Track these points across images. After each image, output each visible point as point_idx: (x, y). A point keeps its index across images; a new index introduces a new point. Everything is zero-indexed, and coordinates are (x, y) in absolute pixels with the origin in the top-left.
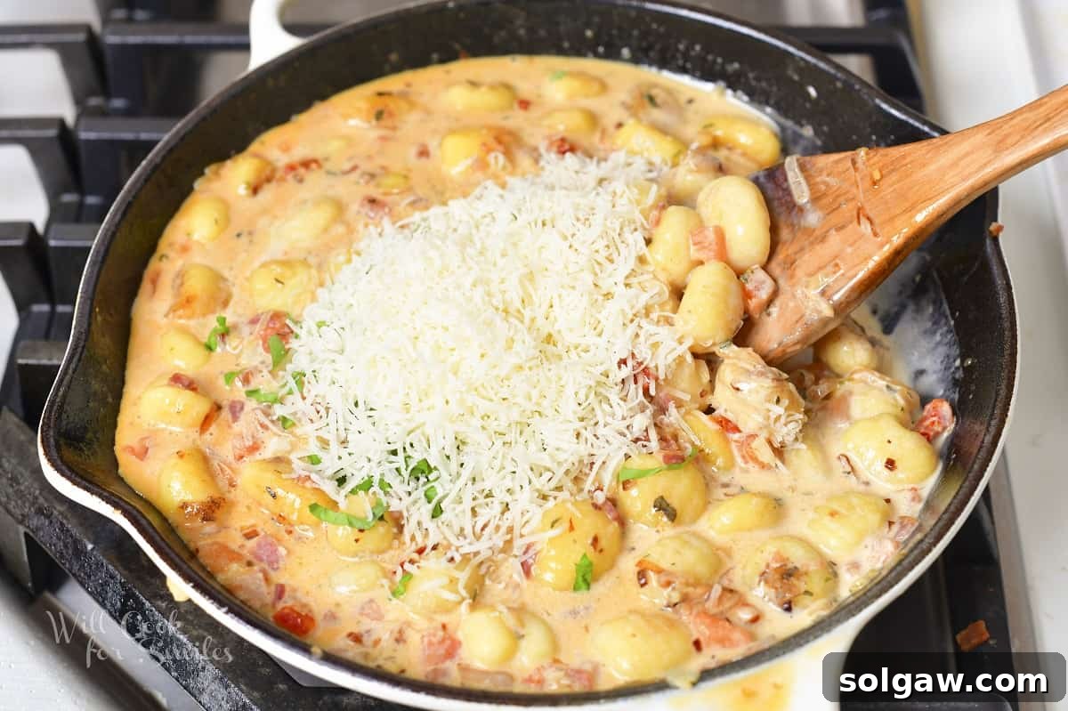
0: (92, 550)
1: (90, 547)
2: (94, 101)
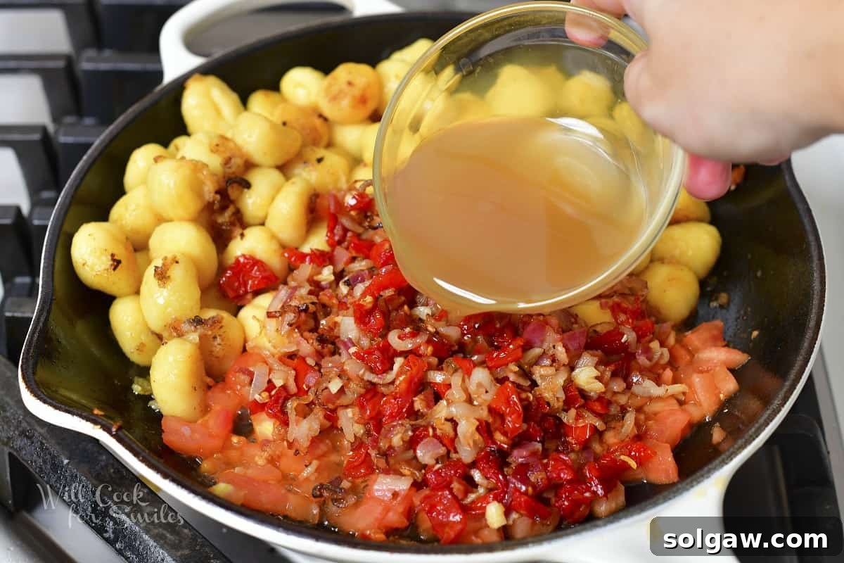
0: (68, 464)
1: (66, 461)
2: (69, 119)
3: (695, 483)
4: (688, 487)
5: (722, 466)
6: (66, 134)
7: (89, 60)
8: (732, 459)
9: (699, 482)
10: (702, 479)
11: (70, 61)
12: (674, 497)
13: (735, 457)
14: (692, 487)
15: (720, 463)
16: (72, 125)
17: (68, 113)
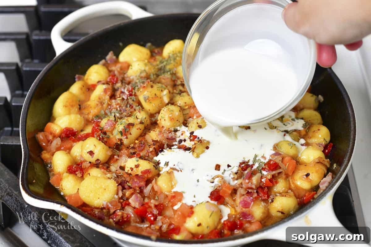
0: (27, 207)
2: (27, 60)
3: (320, 199)
4: (318, 201)
5: (330, 191)
6: (26, 67)
7: (36, 35)
8: (333, 187)
9: (322, 199)
10: (323, 197)
11: (28, 36)
12: (313, 206)
13: (334, 186)
14: (320, 201)
15: (329, 190)
16: (29, 63)
17: (27, 58)
